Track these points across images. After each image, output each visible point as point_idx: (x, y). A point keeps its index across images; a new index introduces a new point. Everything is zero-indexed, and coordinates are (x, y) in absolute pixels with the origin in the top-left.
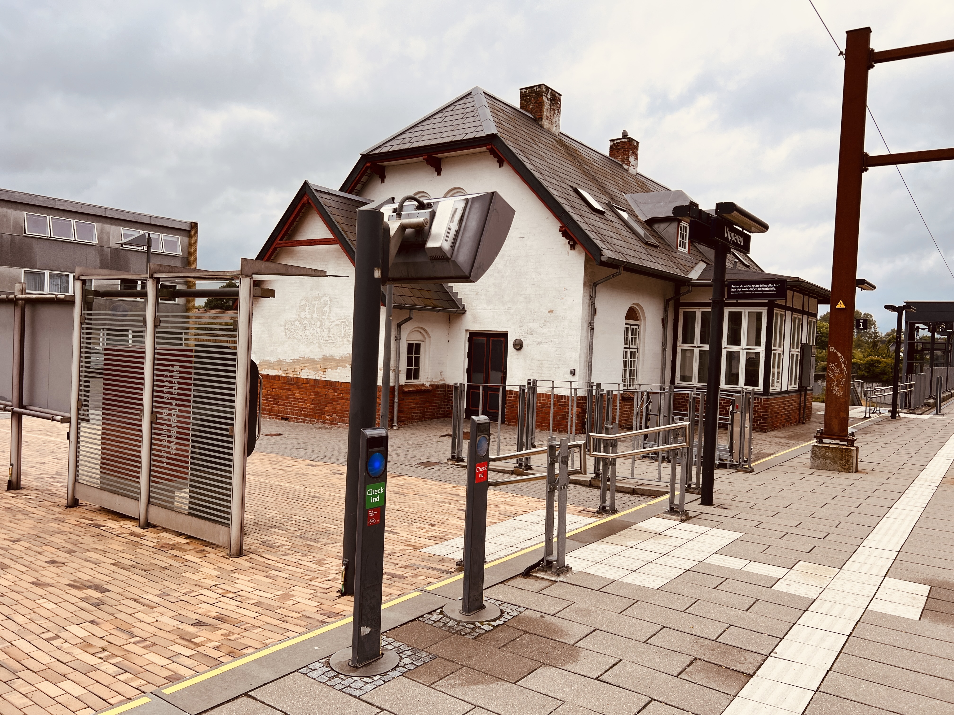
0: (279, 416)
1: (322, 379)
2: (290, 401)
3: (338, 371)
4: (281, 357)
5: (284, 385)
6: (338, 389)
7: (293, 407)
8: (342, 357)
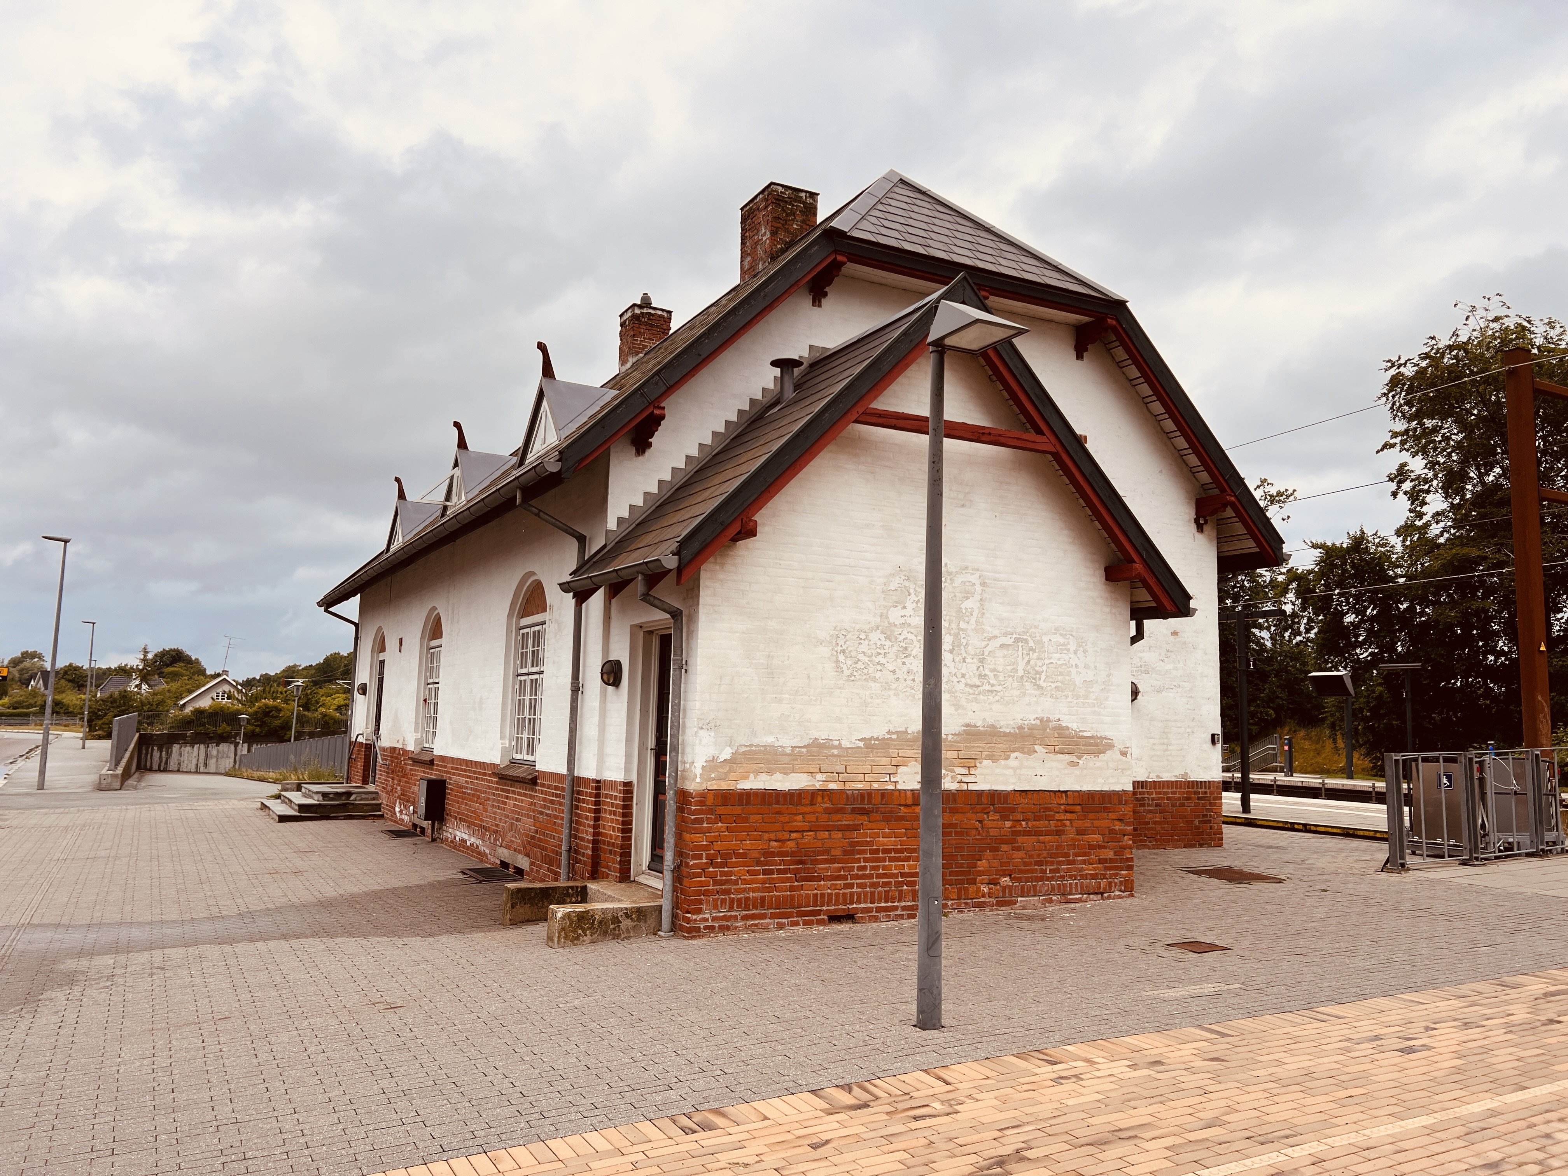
0: (818, 913)
1: (964, 787)
2: (859, 860)
3: (1012, 762)
4: (822, 735)
5: (834, 817)
6: (1013, 810)
7: (871, 876)
8: (1020, 728)
